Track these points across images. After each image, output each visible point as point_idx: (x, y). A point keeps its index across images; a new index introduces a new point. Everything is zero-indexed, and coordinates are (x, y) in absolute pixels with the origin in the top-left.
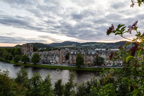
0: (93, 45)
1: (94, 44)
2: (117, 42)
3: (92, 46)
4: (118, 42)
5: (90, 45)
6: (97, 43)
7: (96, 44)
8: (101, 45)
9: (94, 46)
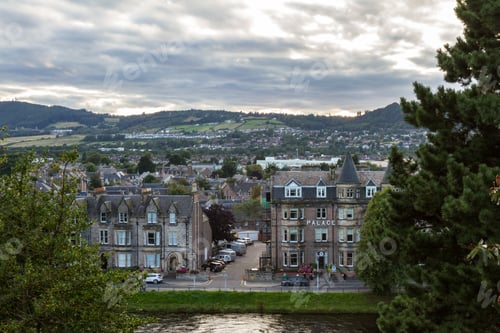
0: (206, 131)
1: (218, 127)
2: (368, 113)
3: (205, 141)
4: (379, 112)
5: (186, 128)
6: (236, 117)
7: (230, 126)
8: (270, 134)
9: (220, 142)
